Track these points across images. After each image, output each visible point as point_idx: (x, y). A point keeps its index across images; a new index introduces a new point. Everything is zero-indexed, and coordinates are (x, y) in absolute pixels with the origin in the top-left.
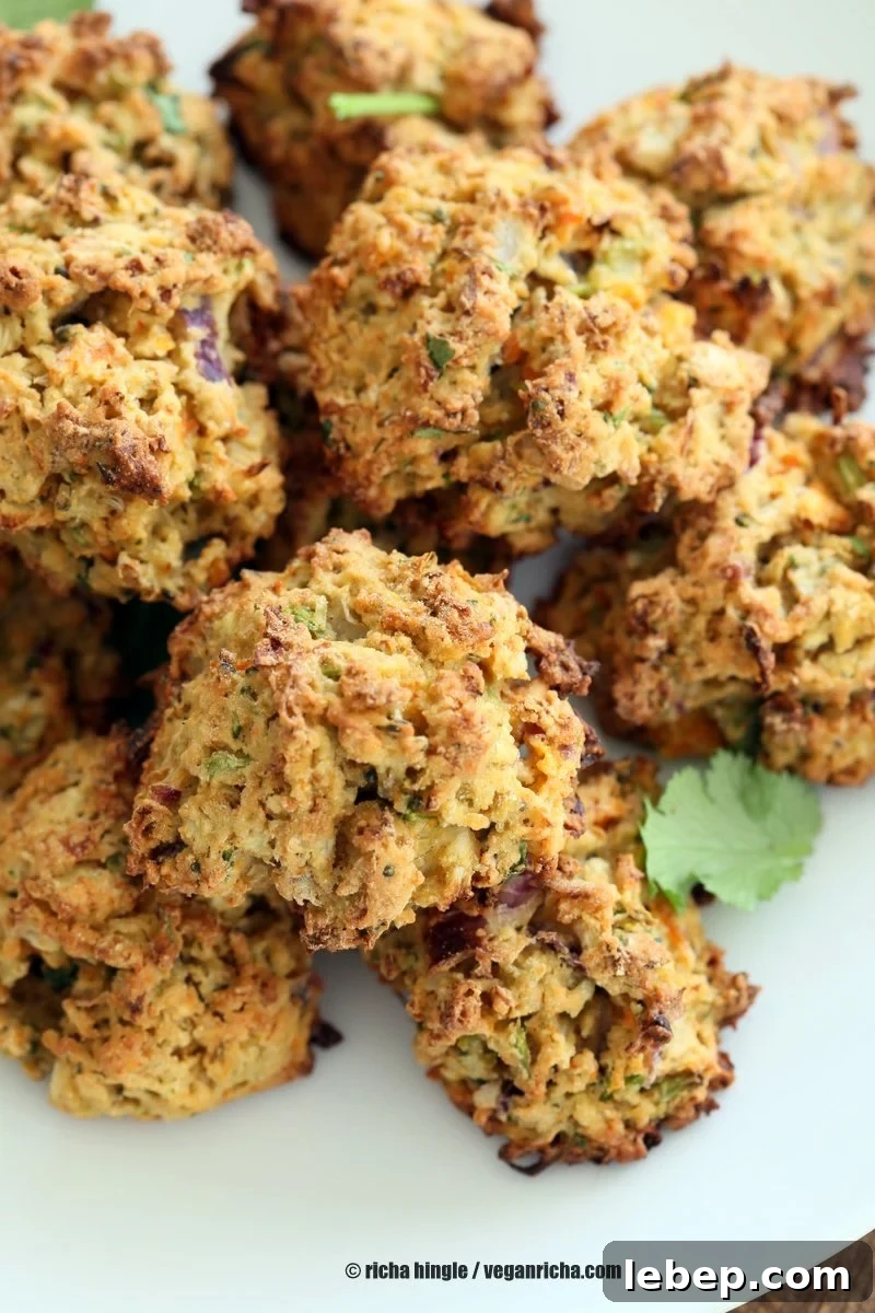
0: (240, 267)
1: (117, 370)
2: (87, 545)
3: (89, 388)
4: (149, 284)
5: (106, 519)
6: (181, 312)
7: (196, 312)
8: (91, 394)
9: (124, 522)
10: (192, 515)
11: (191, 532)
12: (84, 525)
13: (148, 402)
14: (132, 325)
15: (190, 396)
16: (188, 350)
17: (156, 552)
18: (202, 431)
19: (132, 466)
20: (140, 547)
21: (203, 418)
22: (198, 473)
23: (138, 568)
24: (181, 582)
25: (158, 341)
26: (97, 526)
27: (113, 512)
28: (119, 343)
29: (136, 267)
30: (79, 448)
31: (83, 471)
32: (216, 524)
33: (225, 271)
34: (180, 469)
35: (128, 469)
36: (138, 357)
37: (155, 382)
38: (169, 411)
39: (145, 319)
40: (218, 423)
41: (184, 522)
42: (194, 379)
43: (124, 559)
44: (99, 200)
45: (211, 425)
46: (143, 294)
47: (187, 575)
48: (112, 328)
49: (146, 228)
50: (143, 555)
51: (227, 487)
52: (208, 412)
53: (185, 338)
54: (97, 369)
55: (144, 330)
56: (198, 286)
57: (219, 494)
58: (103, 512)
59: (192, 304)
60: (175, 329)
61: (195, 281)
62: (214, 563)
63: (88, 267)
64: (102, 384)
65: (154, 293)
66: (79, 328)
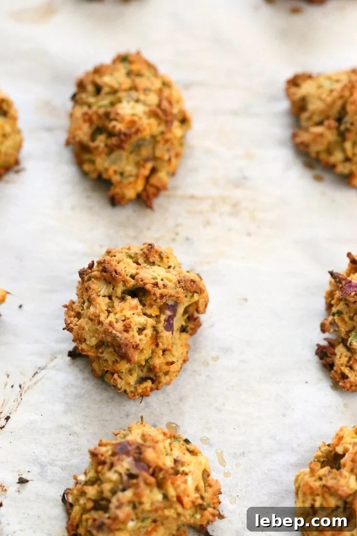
0: (193, 296)
1: (136, 316)
2: (105, 367)
3: (123, 319)
4: (158, 292)
5: (114, 361)
6: (166, 304)
7: (171, 306)
8: (123, 321)
9: (118, 365)
10: (145, 370)
11: (142, 375)
12: (106, 361)
13: (141, 330)
14: (148, 302)
15: (157, 332)
16: (163, 318)
17: (127, 377)
18: (157, 345)
19: (123, 350)
20: (122, 374)
21: (159, 341)
22: (151, 358)
23: (119, 381)
24: (132, 389)
25: (154, 311)
26: (110, 362)
27: (117, 360)
28: (140, 307)
29: (156, 285)
30: (111, 337)
31: (110, 344)
32: (152, 376)
33: (186, 296)
34: (144, 355)
35: (122, 350)
36: (145, 314)
37: (146, 325)
38: (146, 336)
39: (153, 302)
40: (163, 344)
41: (142, 370)
42: (161, 327)
43: (116, 376)
44: (157, 256)
45: (160, 344)
46: (154, 294)
47: (136, 388)
48: (140, 301)
49: (167, 272)
50: (122, 377)
51: (158, 366)
52: (161, 340)
53: (164, 313)
54: (128, 313)
55: (151, 306)
56: (174, 298)
57: (155, 367)
58: (113, 359)
59: (170, 303)
60: (161, 309)
61: (173, 296)
62: (146, 388)
63: (141, 278)
64: (128, 319)
65: (158, 295)
66: (129, 297)
